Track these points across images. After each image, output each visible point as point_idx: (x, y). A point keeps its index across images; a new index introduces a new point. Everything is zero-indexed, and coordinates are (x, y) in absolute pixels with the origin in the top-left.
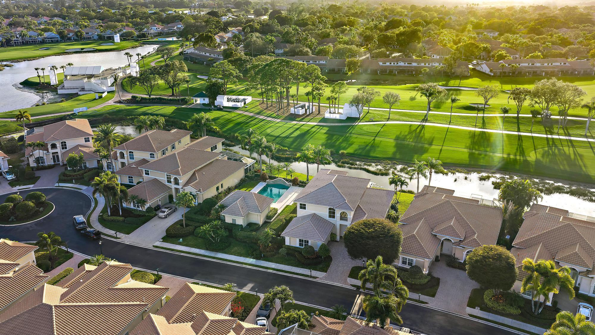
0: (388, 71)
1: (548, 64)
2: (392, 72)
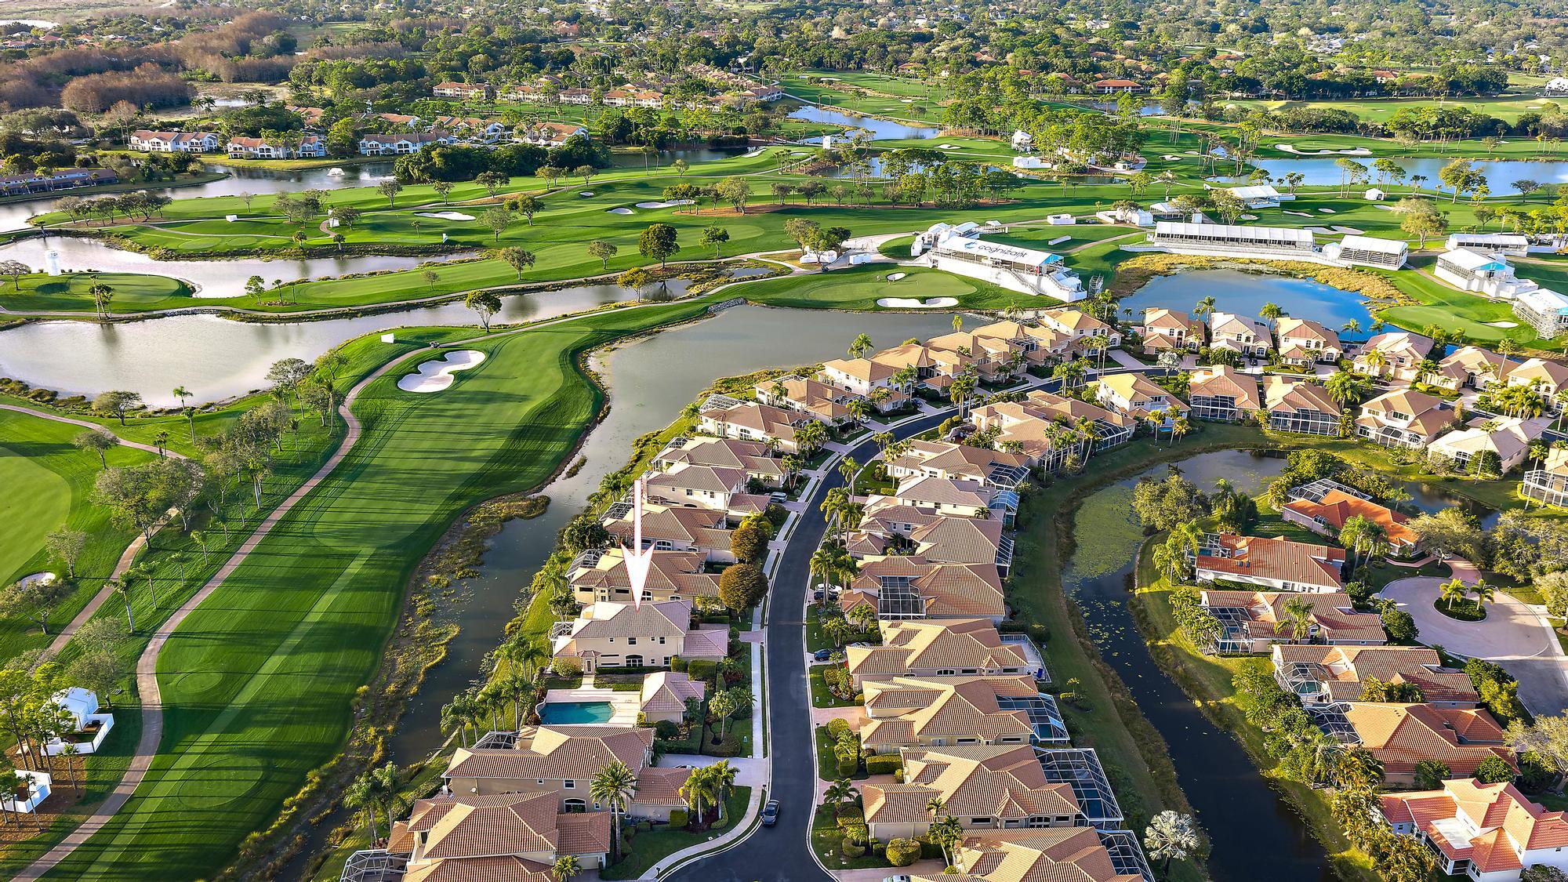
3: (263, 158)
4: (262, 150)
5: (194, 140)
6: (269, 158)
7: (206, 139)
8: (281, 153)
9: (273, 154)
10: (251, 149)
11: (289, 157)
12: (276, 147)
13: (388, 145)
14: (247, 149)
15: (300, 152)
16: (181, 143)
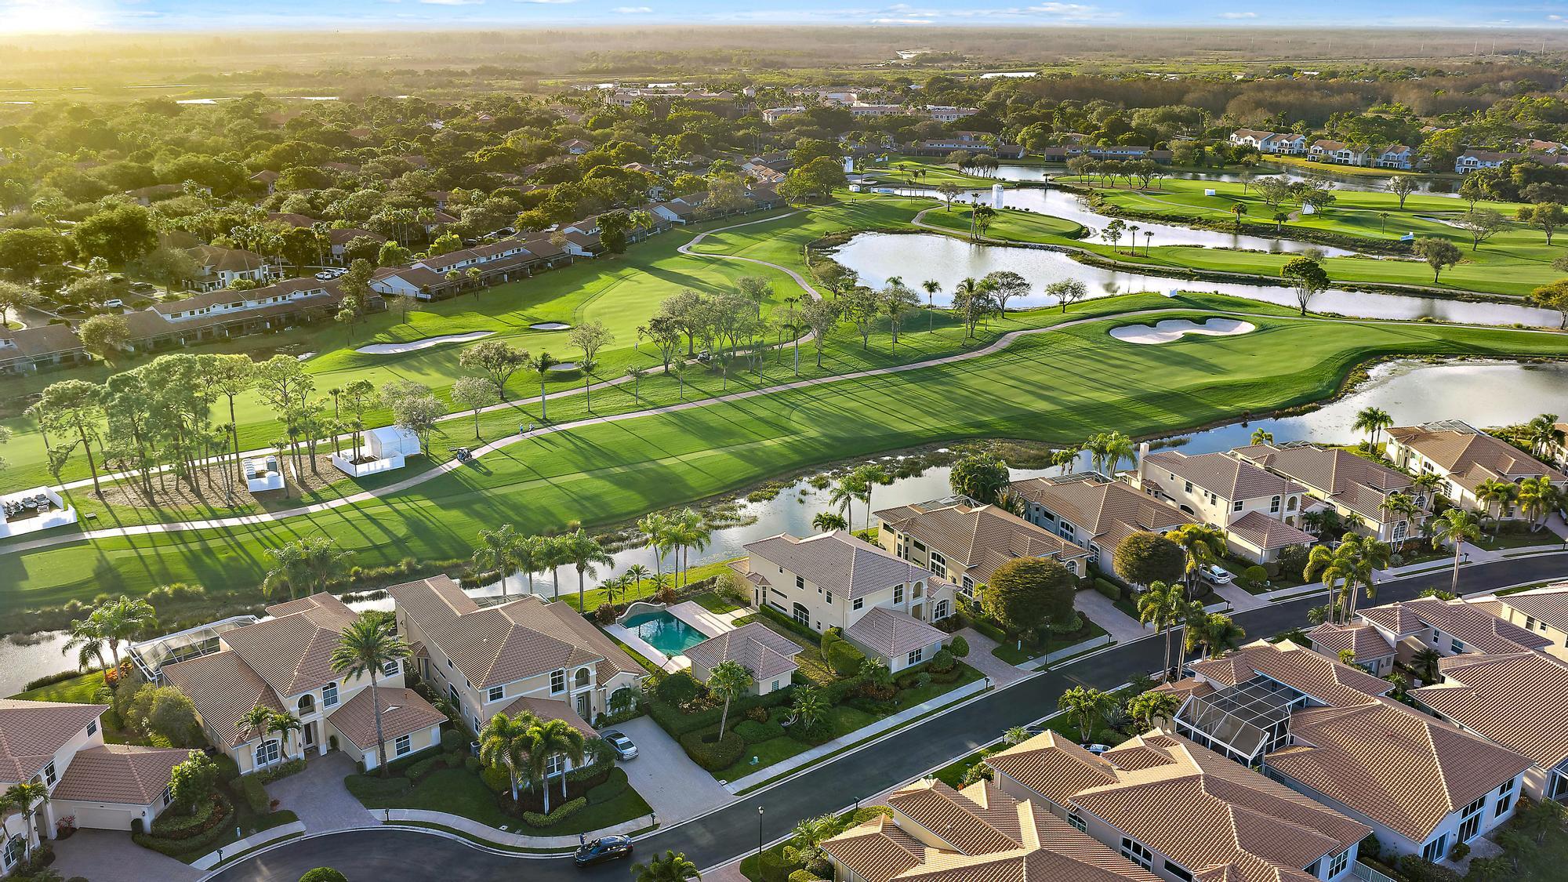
0: (199, 335)
1: (497, 256)
2: (210, 333)
3: (1339, 163)
4: (1341, 155)
5: (1285, 141)
6: (1346, 163)
7: (1297, 141)
8: (1359, 160)
9: (1351, 160)
10: (1331, 153)
11: (1367, 165)
12: (1356, 153)
13: (1488, 164)
14: (1326, 152)
15: (1381, 161)
16: (1272, 143)
